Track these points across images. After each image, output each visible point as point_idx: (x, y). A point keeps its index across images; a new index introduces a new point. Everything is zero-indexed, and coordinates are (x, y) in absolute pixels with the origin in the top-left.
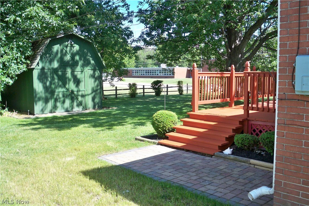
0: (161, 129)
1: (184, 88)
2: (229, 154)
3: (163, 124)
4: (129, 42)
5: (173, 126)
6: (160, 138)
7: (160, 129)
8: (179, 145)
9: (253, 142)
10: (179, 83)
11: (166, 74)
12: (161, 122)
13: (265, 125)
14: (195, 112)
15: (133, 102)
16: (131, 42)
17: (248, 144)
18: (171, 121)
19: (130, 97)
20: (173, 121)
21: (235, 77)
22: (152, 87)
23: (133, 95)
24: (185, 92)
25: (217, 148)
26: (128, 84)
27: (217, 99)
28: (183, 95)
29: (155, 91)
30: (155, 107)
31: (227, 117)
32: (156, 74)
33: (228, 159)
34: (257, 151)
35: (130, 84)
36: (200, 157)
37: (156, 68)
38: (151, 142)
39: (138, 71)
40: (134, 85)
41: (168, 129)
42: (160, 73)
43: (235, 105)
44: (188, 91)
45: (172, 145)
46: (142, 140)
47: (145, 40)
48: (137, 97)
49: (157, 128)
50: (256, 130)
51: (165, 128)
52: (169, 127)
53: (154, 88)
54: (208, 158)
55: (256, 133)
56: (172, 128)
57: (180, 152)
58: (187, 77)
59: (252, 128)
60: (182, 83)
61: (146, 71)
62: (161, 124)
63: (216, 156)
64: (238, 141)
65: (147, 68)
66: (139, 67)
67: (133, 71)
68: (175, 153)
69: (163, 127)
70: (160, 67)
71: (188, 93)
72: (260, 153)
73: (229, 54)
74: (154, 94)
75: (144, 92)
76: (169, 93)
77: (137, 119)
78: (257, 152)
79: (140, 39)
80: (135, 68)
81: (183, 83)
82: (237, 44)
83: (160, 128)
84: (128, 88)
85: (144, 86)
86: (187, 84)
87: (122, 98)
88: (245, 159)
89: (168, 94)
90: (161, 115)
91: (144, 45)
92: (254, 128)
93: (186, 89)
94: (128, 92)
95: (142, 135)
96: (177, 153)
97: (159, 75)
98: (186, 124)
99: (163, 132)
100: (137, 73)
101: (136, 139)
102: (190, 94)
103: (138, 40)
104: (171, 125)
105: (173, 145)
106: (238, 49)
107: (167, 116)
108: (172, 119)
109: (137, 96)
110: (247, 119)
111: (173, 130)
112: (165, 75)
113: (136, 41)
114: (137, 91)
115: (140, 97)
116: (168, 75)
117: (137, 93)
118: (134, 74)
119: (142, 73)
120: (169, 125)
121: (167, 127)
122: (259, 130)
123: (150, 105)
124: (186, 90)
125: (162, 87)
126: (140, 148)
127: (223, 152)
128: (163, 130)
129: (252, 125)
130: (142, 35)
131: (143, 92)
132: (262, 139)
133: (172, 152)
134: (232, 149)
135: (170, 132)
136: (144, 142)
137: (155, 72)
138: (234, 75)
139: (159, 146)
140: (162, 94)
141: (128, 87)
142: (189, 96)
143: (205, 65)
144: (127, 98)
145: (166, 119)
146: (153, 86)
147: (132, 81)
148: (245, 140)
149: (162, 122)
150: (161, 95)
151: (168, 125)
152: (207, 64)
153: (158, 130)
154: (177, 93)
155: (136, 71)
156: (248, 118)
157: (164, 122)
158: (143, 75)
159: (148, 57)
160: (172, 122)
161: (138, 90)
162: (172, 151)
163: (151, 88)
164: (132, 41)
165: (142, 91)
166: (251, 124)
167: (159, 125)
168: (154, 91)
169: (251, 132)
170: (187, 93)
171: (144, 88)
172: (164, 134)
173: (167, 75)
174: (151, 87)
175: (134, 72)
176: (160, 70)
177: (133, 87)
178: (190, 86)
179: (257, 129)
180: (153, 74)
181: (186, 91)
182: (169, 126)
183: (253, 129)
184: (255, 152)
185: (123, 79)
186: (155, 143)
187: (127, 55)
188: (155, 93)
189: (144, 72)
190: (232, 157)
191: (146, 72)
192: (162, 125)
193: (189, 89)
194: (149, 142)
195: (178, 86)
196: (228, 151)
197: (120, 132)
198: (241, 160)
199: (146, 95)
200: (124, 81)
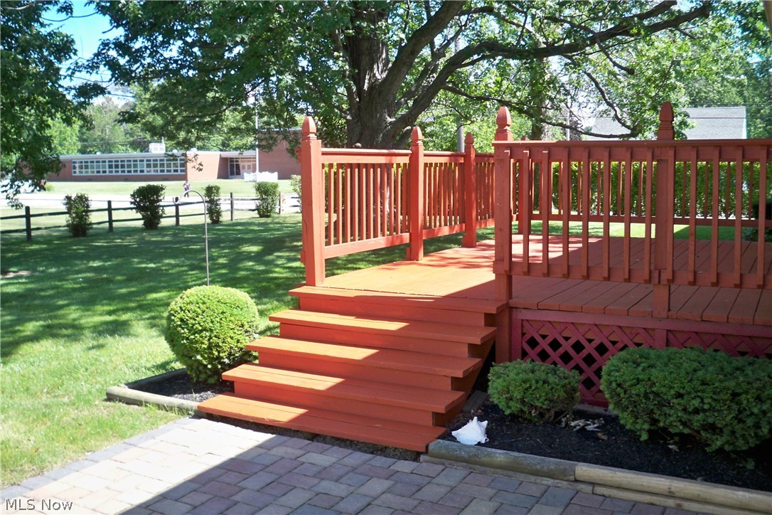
0: (202, 356)
1: (224, 206)
2: (479, 444)
3: (211, 338)
4: (62, 72)
5: (246, 342)
6: (201, 387)
7: (199, 357)
8: (284, 414)
9: (562, 394)
10: (210, 191)
11: (165, 169)
12: (201, 331)
13: (572, 323)
14: (314, 286)
15: (80, 249)
16: (69, 72)
17: (546, 400)
18: (240, 323)
19: (71, 234)
20: (245, 323)
21: (426, 165)
22: (133, 206)
23: (80, 228)
24: (225, 217)
25: (429, 421)
26: (64, 197)
27: (374, 237)
28: (223, 225)
29: (143, 216)
30: (152, 265)
31: (437, 299)
32: (139, 169)
33: (483, 465)
34: (573, 424)
35: (68, 198)
36: (373, 462)
37: (136, 154)
38: (169, 408)
39: (87, 162)
40: (82, 199)
41: (230, 354)
42: (147, 167)
43: (426, 254)
44: (235, 212)
45: (253, 418)
46: (134, 400)
47: (112, 65)
48: (92, 236)
49: (186, 353)
50: (539, 339)
51: (219, 352)
52: (231, 348)
53: (139, 208)
54: (405, 466)
55: (538, 349)
56: (241, 349)
57: (292, 448)
58: (219, 177)
59: (523, 334)
60: (218, 191)
61: (109, 162)
62: (202, 337)
63: (434, 456)
64: (508, 392)
65: (112, 154)
66: (90, 152)
67: (74, 163)
68: (274, 452)
69: (210, 347)
70: (148, 151)
71: (234, 218)
72: (583, 429)
73: (356, 107)
74: (140, 223)
75: (111, 221)
76: (183, 221)
77: (99, 308)
78: (575, 427)
79: (95, 61)
80: (80, 155)
81: (220, 191)
82: (377, 80)
83: (198, 352)
84: (64, 209)
85: (109, 203)
86: (231, 194)
87: (47, 240)
88: (552, 463)
89: (181, 223)
90: (201, 306)
91: (111, 80)
92: (532, 332)
93: (229, 207)
94: (63, 220)
95: (133, 378)
96: (279, 451)
97: (145, 173)
98: (289, 330)
99: (209, 366)
100: (87, 167)
101: (111, 397)
102: (239, 221)
103: (92, 67)
104: (238, 337)
105: (257, 418)
106: (380, 93)
107: (222, 308)
108: (242, 318)
109: (91, 231)
110: (508, 304)
111: (245, 357)
112: (162, 171)
113: (85, 68)
114: (90, 217)
115: (99, 235)
116: (170, 171)
117: (91, 224)
118: (77, 170)
119: (98, 167)
120: (232, 338)
121: (226, 347)
122: (549, 339)
123: (134, 258)
124: (228, 210)
125: (161, 204)
126: (133, 440)
127: (454, 433)
128: (211, 360)
129: (525, 323)
130: (102, 50)
131: (107, 220)
132: (614, 385)
133: (260, 446)
134: (486, 422)
135: (236, 363)
136: (143, 408)
137: (135, 166)
138: (422, 160)
139: (204, 421)
140: (164, 222)
141: (65, 207)
142: (239, 228)
143: (279, 141)
144: (59, 238)
145: (218, 319)
146: (136, 201)
147: (74, 189)
148: (537, 388)
149: (205, 330)
150: (159, 225)
151: (229, 340)
152: (285, 138)
153: (191, 357)
154: (205, 220)
155: (81, 162)
156: (513, 302)
157: (211, 331)
158: (101, 174)
159: (123, 116)
160: (242, 326)
161: (93, 213)
162: (257, 443)
163: (132, 209)
164: (72, 67)
165: (104, 216)
166: (522, 320)
167: (197, 342)
168: (140, 216)
169: (520, 347)
170: (232, 219)
171: (110, 210)
172: (217, 373)
173: (168, 171)
174: (132, 203)
175: (77, 165)
176: (147, 161)
177: (78, 206)
178: (238, 200)
179: (544, 337)
180: (129, 172)
181: (230, 213)
182: (233, 343)
183: (527, 337)
184: (563, 425)
185: (49, 184)
186: (187, 410)
187: (58, 115)
188: (142, 222)
189: (104, 167)
190: (500, 456)
191: (110, 167)
192: (207, 342)
193: (235, 207)
194: (160, 406)
195: (207, 199)
196: (472, 432)
197: (48, 366)
198: (538, 467)
199: (116, 228)
200: (49, 190)
